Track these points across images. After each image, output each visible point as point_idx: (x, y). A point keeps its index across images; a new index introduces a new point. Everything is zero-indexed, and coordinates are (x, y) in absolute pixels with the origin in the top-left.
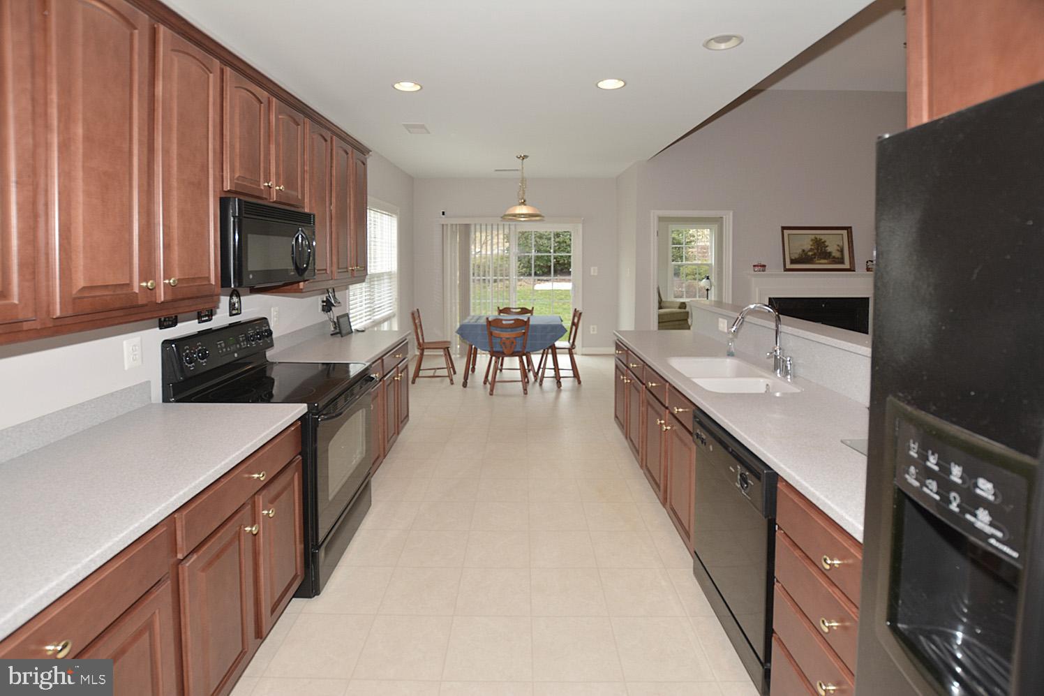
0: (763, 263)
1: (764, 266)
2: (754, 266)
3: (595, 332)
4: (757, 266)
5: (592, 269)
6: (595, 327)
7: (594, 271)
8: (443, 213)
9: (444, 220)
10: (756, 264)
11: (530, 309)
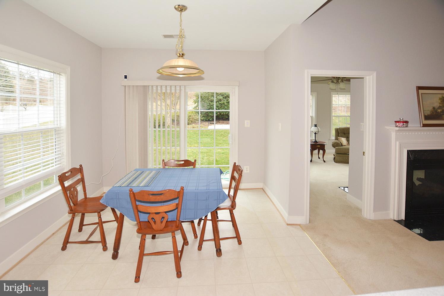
0: (405, 120)
1: (407, 122)
2: (396, 122)
3: (248, 172)
4: (398, 122)
5: (246, 121)
6: (248, 167)
7: (247, 123)
8: (126, 77)
9: (126, 82)
10: (398, 120)
11: (193, 161)
